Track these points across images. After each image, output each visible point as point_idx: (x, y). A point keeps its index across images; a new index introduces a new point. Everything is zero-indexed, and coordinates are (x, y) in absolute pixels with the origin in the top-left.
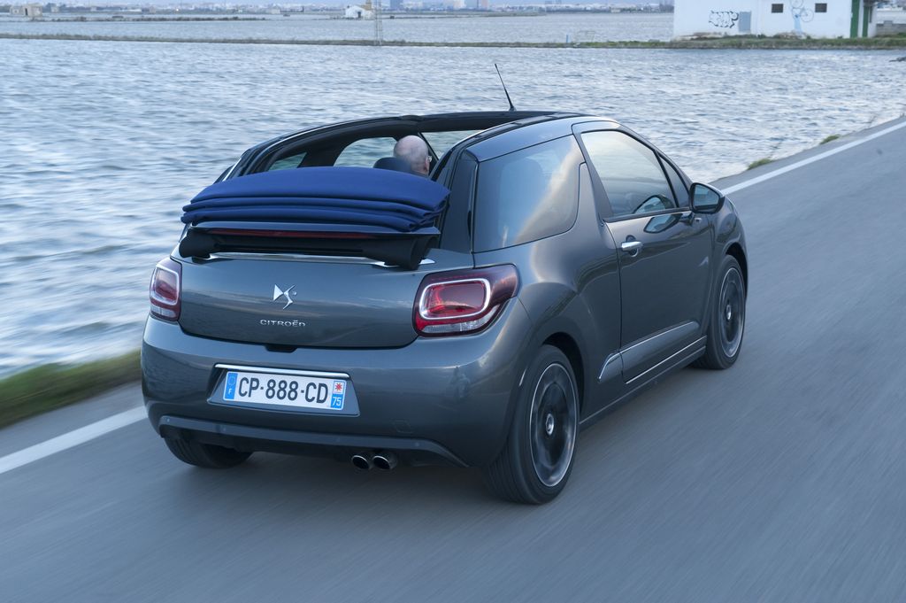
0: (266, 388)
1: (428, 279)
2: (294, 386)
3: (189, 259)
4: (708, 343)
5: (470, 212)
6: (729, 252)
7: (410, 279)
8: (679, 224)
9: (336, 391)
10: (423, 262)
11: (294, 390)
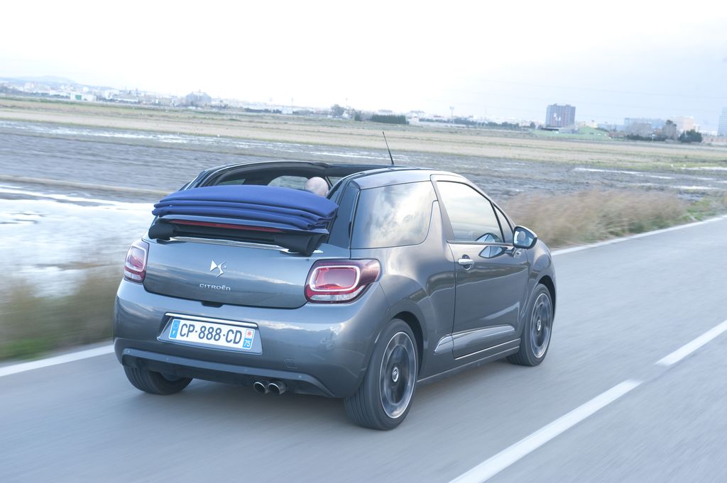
0: (199, 331)
1: (317, 263)
2: (218, 331)
3: (155, 240)
4: (522, 344)
5: (351, 223)
6: (541, 282)
7: (302, 264)
8: (505, 254)
9: (247, 337)
10: (315, 251)
11: (219, 334)
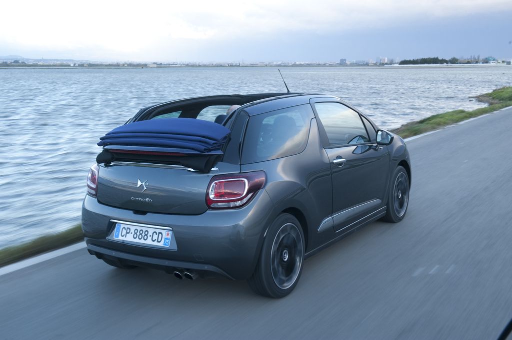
0: (133, 233)
1: (215, 178)
2: (146, 233)
4: (388, 210)
5: (241, 142)
6: (399, 164)
7: (206, 177)
8: (371, 150)
9: (166, 237)
10: (213, 169)
11: (146, 235)
